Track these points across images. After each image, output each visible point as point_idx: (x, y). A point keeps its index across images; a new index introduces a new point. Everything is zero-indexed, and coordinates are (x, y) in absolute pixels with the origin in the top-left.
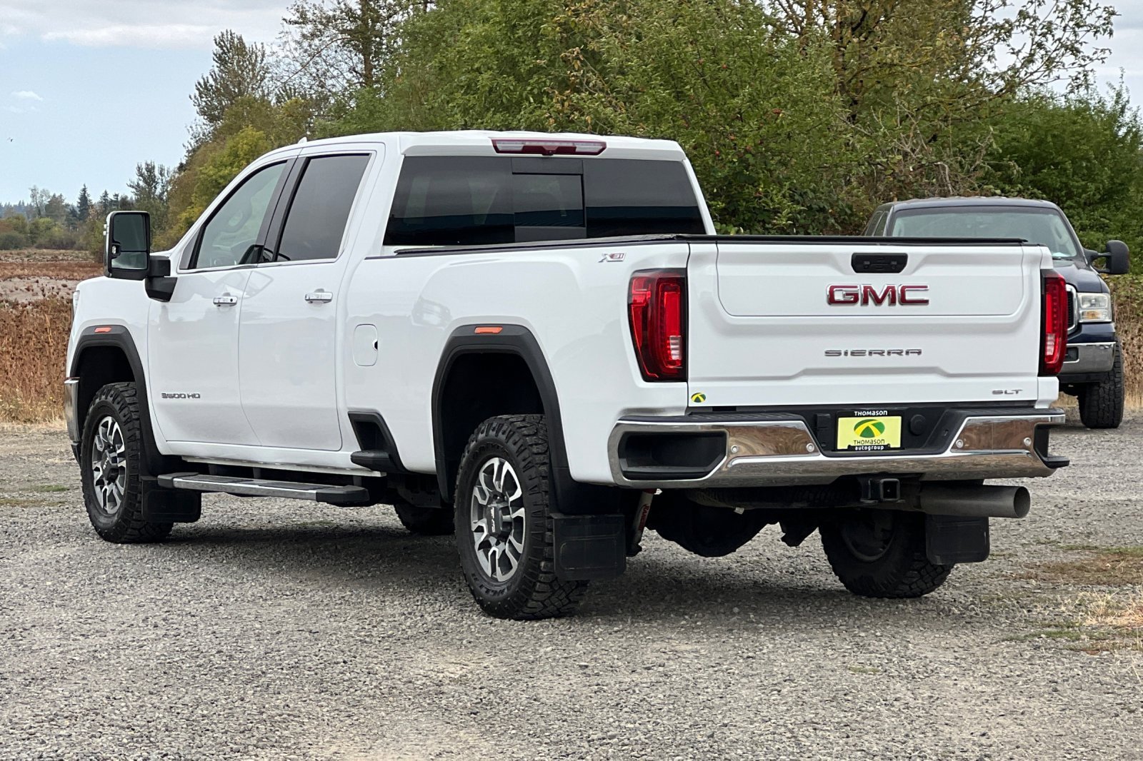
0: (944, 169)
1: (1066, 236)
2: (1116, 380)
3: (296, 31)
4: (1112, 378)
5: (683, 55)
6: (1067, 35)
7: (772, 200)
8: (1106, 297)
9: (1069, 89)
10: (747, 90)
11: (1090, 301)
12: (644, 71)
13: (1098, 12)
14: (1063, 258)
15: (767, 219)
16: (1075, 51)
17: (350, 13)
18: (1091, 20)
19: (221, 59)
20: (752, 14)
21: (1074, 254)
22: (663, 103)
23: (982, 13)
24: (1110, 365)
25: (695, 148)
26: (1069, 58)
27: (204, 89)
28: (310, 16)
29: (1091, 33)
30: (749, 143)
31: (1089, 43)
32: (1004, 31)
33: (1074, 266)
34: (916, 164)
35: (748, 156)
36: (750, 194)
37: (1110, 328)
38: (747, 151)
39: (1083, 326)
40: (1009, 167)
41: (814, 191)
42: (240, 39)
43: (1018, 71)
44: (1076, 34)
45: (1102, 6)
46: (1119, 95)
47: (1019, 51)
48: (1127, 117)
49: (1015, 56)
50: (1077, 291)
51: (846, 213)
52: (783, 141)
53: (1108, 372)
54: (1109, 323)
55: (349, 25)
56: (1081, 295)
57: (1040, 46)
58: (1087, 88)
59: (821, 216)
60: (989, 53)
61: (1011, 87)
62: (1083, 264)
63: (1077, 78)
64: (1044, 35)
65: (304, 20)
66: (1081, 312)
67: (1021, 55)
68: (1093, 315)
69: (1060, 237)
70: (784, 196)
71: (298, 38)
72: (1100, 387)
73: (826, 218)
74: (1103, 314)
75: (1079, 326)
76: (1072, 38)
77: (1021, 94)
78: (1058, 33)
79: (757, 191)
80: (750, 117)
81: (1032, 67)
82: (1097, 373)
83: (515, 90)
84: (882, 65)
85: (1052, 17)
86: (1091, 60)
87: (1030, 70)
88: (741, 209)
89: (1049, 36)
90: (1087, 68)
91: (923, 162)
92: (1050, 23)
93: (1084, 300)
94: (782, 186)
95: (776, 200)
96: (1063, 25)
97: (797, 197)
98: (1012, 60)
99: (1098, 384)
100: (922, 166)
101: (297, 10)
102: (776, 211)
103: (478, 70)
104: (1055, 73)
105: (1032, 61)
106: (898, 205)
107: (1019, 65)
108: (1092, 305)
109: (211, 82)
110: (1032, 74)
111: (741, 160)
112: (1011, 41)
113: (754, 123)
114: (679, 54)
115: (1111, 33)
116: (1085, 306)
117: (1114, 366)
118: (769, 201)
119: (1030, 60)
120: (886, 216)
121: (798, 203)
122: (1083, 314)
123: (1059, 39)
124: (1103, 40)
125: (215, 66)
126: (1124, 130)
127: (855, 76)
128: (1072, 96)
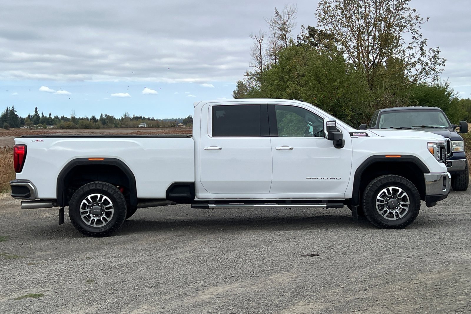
0: (397, 101)
1: (444, 120)
2: (466, 173)
3: (247, 78)
4: (464, 172)
5: (320, 71)
6: (432, 65)
7: (346, 112)
8: (462, 142)
9: (432, 80)
10: (339, 80)
11: (456, 144)
12: (310, 75)
13: (441, 59)
14: (444, 128)
15: (345, 117)
16: (434, 70)
17: (257, 73)
18: (438, 61)
19: (238, 86)
20: (341, 58)
21: (448, 126)
22: (314, 84)
23: (408, 60)
24: (464, 168)
25: (324, 97)
26: (432, 72)
27: (235, 93)
28: (249, 74)
29: (439, 65)
30: (340, 95)
31: (438, 68)
32: (414, 65)
33: (448, 131)
34: (389, 101)
35: (339, 99)
36: (340, 110)
37: (464, 154)
38: (339, 98)
39: (454, 153)
40: (416, 102)
41: (359, 109)
42: (242, 82)
43: (418, 76)
44: (435, 65)
45: (442, 58)
46: (446, 84)
47: (418, 70)
48: (448, 89)
49: (417, 71)
50: (451, 140)
51: (368, 115)
52: (350, 95)
53: (463, 171)
54: (463, 152)
55: (258, 76)
56: (452, 142)
57: (424, 69)
58: (437, 80)
59: (361, 116)
60: (410, 71)
61: (416, 80)
62: (451, 130)
63: (434, 77)
64: (425, 66)
65: (248, 75)
66: (453, 148)
67: (419, 71)
68: (457, 149)
69: (442, 120)
70: (350, 110)
71: (247, 79)
72: (460, 176)
73: (362, 116)
74: (461, 149)
75: (452, 153)
76: (434, 66)
77: (419, 82)
78: (429, 65)
79: (342, 109)
80: (340, 88)
81: (422, 75)
82: (459, 171)
83: (284, 85)
84: (380, 74)
85: (428, 61)
86: (439, 72)
87: (421, 75)
88: (337, 115)
89: (427, 66)
90: (437, 74)
91: (391, 100)
92: (427, 62)
93: (454, 143)
94: (349, 108)
95: (347, 112)
96: (431, 63)
97: (354, 111)
98: (416, 72)
99: (459, 175)
100: (391, 101)
101: (247, 73)
102: (347, 115)
103: (274, 80)
104: (428, 76)
105: (422, 73)
106: (382, 110)
107: (418, 74)
108: (456, 145)
109: (236, 91)
110: (422, 76)
111: (337, 100)
112: (416, 67)
113: (341, 90)
114: (319, 71)
115: (444, 65)
116: (454, 146)
117: (465, 168)
118: (345, 112)
119: (421, 72)
120: (378, 114)
121: (354, 112)
122: (453, 149)
123: (430, 67)
124: (442, 67)
125: (237, 88)
126: (446, 93)
127: (372, 78)
128: (433, 83)
